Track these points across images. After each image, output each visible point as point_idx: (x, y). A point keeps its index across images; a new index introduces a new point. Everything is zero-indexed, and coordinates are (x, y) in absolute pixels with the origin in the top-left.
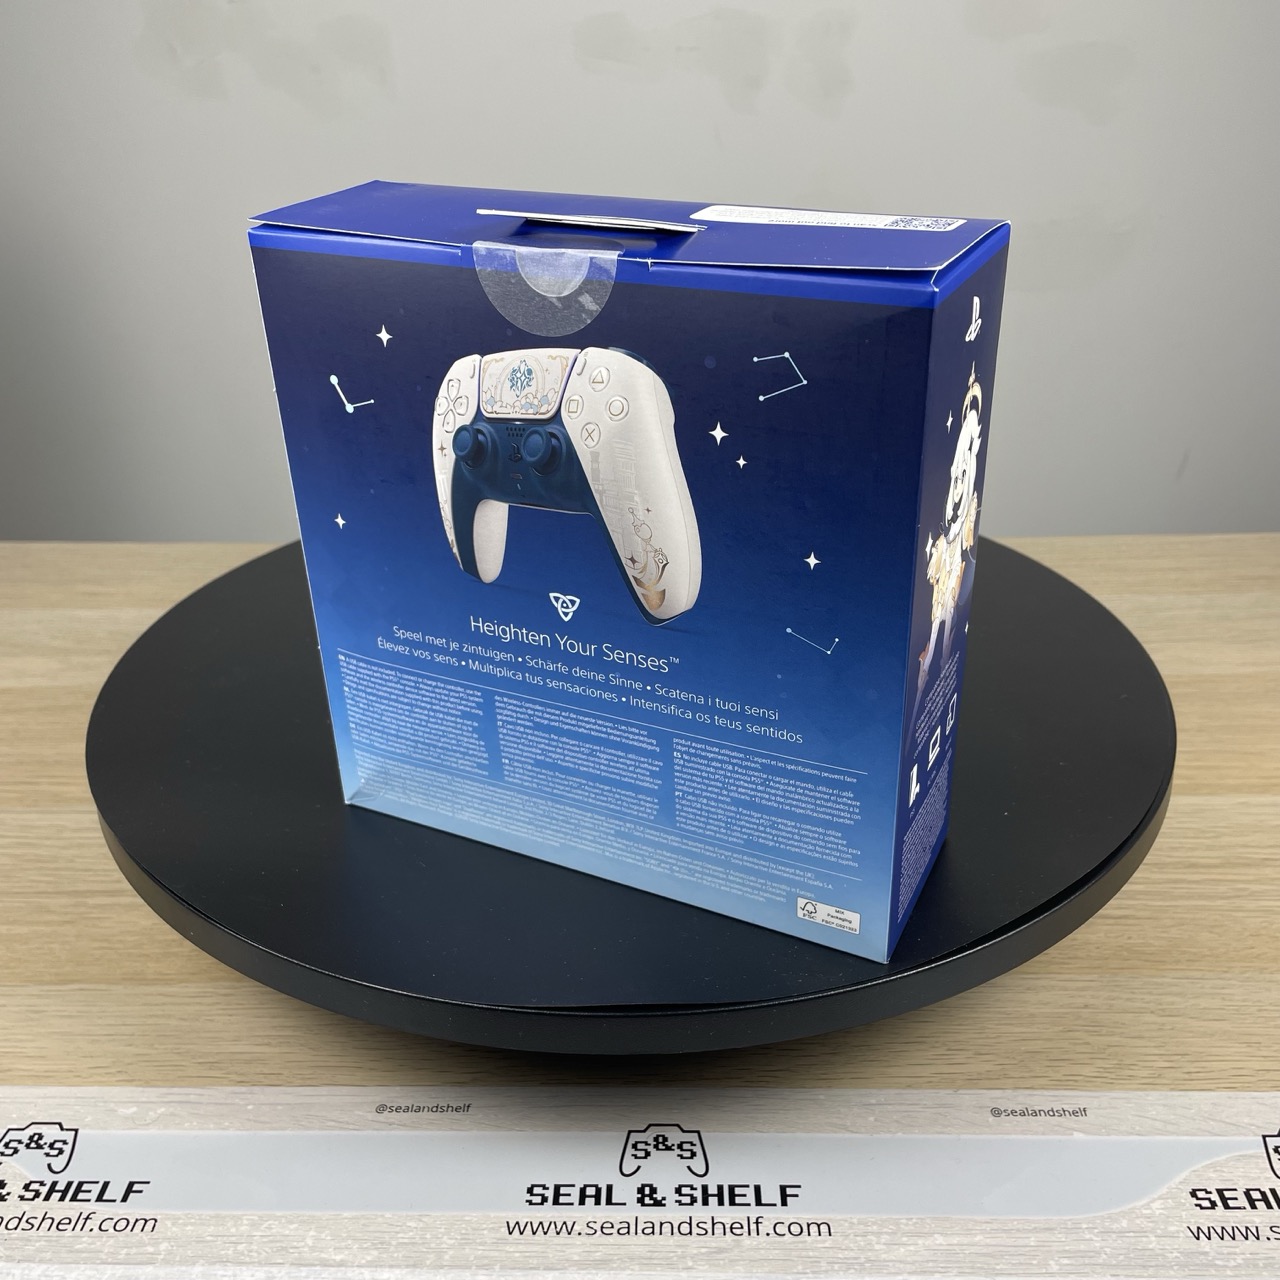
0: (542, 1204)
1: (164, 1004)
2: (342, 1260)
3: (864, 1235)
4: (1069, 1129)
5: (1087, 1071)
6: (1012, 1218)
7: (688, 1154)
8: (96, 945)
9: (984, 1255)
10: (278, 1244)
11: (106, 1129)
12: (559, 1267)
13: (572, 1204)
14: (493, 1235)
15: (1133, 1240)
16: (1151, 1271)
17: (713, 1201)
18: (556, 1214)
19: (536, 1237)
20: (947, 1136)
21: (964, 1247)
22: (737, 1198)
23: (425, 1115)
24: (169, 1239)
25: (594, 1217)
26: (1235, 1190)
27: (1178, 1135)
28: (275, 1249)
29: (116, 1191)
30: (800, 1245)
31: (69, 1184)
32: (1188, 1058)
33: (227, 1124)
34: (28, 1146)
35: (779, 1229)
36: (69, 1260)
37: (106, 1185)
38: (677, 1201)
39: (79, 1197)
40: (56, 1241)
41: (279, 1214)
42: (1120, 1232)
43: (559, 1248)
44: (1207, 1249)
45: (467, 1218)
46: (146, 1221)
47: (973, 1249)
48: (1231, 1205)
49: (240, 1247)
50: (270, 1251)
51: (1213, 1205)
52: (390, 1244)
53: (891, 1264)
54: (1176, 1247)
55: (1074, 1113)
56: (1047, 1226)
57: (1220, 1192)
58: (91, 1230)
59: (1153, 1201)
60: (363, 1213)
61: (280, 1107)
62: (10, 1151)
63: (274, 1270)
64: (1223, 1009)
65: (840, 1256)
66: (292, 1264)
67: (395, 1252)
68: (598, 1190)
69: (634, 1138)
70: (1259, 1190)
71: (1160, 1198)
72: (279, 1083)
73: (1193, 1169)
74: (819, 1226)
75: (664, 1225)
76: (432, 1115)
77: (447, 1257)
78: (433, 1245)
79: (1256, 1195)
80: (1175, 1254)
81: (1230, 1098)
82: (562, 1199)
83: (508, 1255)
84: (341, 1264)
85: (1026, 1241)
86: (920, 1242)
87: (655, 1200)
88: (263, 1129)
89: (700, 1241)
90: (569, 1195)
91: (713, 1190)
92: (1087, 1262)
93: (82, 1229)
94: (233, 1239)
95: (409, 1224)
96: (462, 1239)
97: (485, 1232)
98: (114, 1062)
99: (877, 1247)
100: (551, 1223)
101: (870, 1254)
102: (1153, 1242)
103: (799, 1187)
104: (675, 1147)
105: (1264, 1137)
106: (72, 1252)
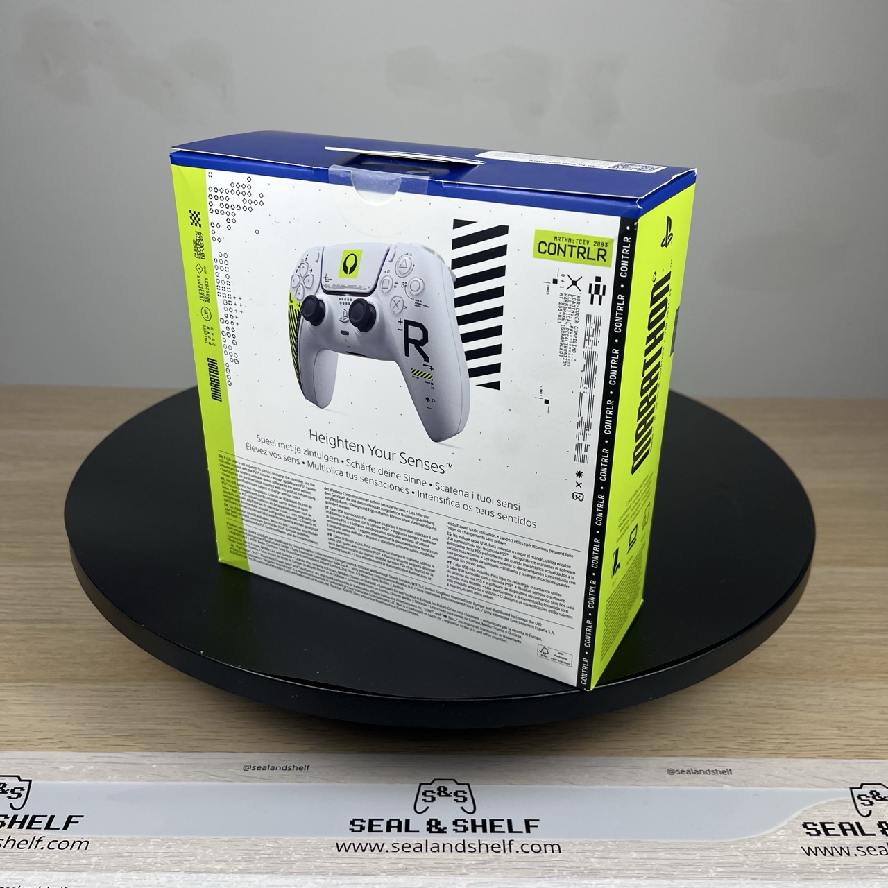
0: (361, 831)
1: (91, 696)
2: (221, 869)
3: (583, 852)
4: (721, 783)
5: (730, 745)
6: (683, 841)
7: (461, 799)
8: (43, 656)
9: (666, 865)
10: (176, 858)
11: (51, 780)
12: (373, 873)
13: (382, 832)
14: (327, 852)
15: (765, 856)
16: (778, 876)
17: (479, 830)
18: (371, 838)
19: (357, 853)
20: (637, 787)
21: (651, 860)
22: (495, 828)
23: (278, 772)
24: (97, 855)
25: (397, 840)
26: (833, 823)
27: (793, 787)
28: (173, 862)
29: (59, 822)
30: (540, 859)
31: (26, 817)
32: (798, 737)
33: (138, 777)
35: (525, 848)
36: (27, 869)
37: (52, 817)
38: (454, 830)
39: (33, 827)
40: (17, 855)
41: (176, 838)
42: (756, 851)
43: (373, 861)
44: (815, 862)
45: (309, 841)
46: (81, 842)
47: (657, 862)
48: (830, 833)
49: (149, 860)
50: (170, 863)
51: (818, 833)
52: (254, 858)
53: (602, 871)
54: (794, 860)
55: (723, 772)
56: (706, 847)
57: (823, 824)
58: (42, 848)
59: (778, 830)
60: (234, 837)
61: (175, 766)
63: (173, 875)
64: (821, 705)
65: (567, 866)
66: (185, 872)
67: (257, 863)
68: (400, 823)
69: (423, 789)
70: (849, 823)
71: (783, 828)
72: (175, 749)
73: (805, 809)
74: (552, 846)
75: (446, 846)
76: (282, 772)
77: (294, 867)
78: (285, 859)
79: (846, 827)
80: (794, 865)
81: (827, 763)
82: (375, 829)
83: (338, 865)
84: (221, 871)
85: (693, 857)
86: (622, 856)
87: (439, 829)
88: (163, 781)
89: (471, 856)
90: (380, 826)
91: (479, 822)
92: (735, 870)
93: (35, 848)
94: (144, 854)
95: (268, 845)
96: (305, 855)
97: (322, 850)
98: (56, 735)
99: (592, 860)
100: (367, 844)
101: (587, 865)
102: (779, 858)
103: (538, 820)
104: (452, 795)
105: (851, 789)
106: (28, 863)
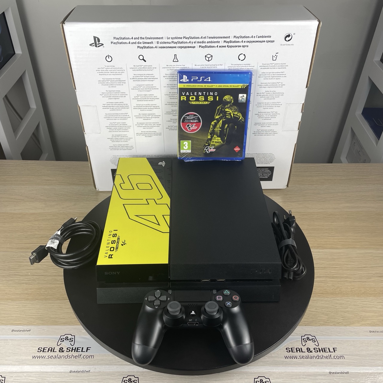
26: (294, 348)
29: (85, 350)
31: (76, 348)
34: (65, 339)
37: (83, 348)
48: (293, 351)
51: (290, 351)
57: (291, 348)
62: (62, 341)
70: (298, 348)
79: (298, 349)
102: (278, 359)
105: (302, 336)
106: (79, 363)
